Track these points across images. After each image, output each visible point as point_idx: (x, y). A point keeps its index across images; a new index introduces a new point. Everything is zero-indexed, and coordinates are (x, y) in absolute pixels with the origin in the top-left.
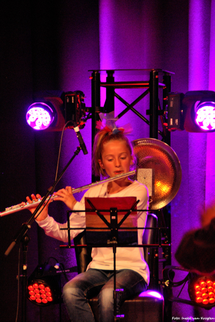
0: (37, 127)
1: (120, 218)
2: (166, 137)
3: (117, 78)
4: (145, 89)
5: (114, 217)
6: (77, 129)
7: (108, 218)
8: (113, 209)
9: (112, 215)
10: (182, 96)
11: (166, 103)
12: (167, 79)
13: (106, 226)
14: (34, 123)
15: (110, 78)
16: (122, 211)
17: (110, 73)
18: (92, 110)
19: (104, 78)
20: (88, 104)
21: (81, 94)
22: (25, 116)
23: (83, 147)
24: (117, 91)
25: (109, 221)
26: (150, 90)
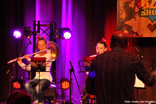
0: (17, 37)
1: (41, 63)
2: (55, 41)
3: (41, 23)
4: (49, 27)
5: (39, 63)
6: (29, 37)
7: (37, 63)
8: (39, 61)
9: (39, 62)
10: (60, 29)
11: (55, 31)
12: (55, 24)
13: (37, 66)
14: (16, 36)
15: (39, 23)
16: (42, 61)
17: (39, 22)
18: (33, 32)
19: (37, 23)
20: (32, 31)
21: (30, 27)
22: (13, 34)
23: (31, 42)
24: (41, 27)
25: (38, 64)
26: (51, 27)
